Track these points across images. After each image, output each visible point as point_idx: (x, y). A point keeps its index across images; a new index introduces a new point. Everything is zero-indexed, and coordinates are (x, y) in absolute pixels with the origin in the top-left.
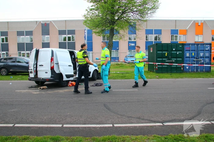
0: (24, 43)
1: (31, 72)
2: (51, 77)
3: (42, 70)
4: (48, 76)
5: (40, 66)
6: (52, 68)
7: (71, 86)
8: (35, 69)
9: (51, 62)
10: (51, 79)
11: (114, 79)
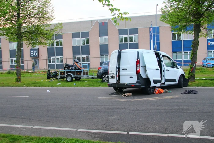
0: (80, 46)
1: (112, 77)
2: (137, 82)
3: (126, 74)
4: (134, 81)
5: (123, 69)
6: (138, 73)
7: (158, 94)
8: (117, 73)
9: (137, 65)
10: (138, 84)
11: (204, 86)
